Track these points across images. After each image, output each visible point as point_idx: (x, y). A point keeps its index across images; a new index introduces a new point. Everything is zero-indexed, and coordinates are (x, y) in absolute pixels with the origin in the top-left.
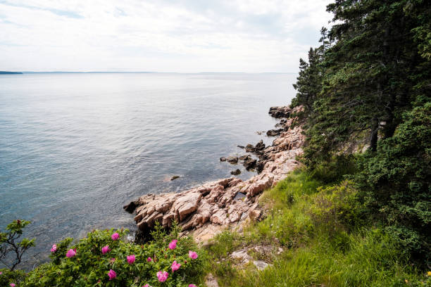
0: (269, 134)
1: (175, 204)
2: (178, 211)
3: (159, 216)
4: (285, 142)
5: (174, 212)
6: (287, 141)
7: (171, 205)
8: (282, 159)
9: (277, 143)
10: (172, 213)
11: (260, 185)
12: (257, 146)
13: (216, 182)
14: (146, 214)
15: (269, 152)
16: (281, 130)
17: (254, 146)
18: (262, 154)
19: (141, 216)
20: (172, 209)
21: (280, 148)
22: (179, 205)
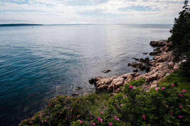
0: (151, 54)
1: (113, 81)
2: (115, 84)
3: (106, 85)
4: (160, 58)
5: (113, 84)
6: (162, 58)
7: (111, 81)
8: (160, 66)
9: (156, 58)
10: (112, 85)
11: (152, 77)
12: (145, 59)
13: (129, 74)
14: (101, 84)
15: (152, 62)
16: (157, 52)
17: (144, 59)
18: (148, 63)
19: (99, 84)
20: (112, 83)
21: (158, 61)
22: (115, 82)
